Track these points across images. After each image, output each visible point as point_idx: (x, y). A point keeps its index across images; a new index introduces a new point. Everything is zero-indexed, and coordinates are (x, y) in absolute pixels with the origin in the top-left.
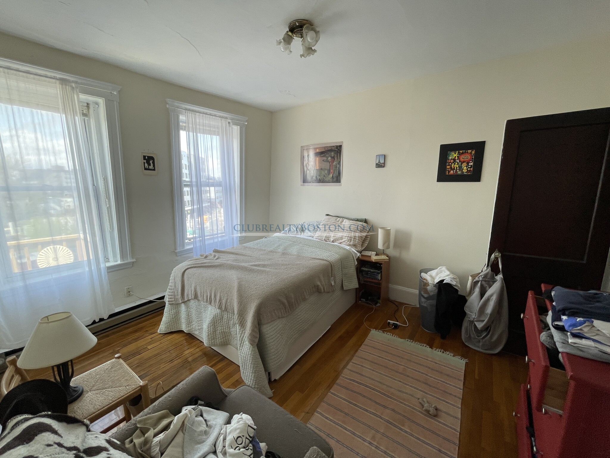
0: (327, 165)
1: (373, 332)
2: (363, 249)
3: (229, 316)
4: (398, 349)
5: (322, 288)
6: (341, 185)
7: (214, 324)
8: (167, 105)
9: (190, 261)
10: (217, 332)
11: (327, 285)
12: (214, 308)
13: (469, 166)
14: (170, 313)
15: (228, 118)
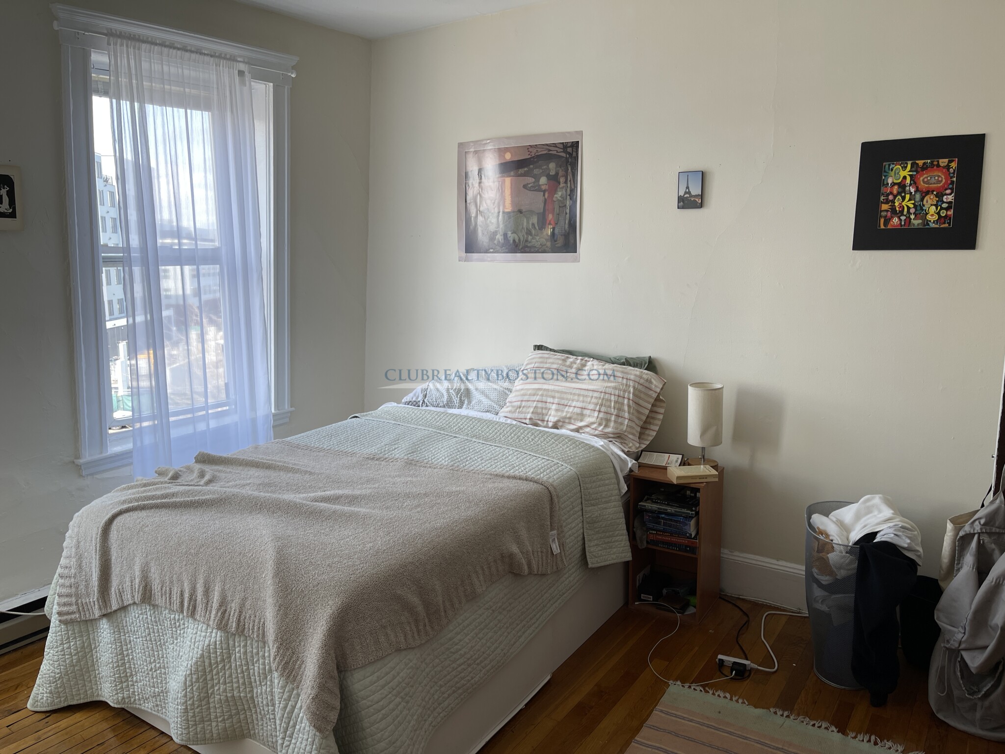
0: (536, 201)
1: (675, 690)
2: (644, 446)
3: (249, 649)
4: (746, 738)
5: (524, 561)
6: (577, 260)
7: (202, 676)
8: (55, 23)
9: (124, 489)
10: (211, 700)
11: (540, 554)
12: (204, 628)
13: (945, 205)
14: (63, 650)
15: (239, 59)
